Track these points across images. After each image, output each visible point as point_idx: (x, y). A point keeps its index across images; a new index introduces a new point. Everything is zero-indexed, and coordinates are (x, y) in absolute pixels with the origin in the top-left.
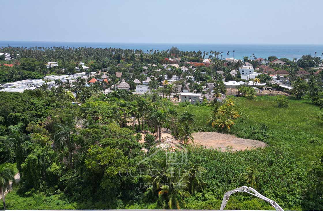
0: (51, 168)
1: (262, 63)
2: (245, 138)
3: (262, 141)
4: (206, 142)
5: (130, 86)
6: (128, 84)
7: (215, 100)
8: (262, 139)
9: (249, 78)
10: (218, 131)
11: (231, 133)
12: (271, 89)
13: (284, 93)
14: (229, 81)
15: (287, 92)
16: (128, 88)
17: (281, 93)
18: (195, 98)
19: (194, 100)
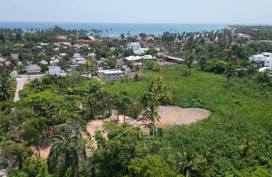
1: (137, 39)
2: (188, 108)
3: (202, 108)
7: (137, 76)
8: (202, 106)
9: (139, 52)
10: (162, 105)
11: (174, 105)
12: (162, 60)
13: (174, 63)
14: (129, 56)
15: (176, 62)
16: (39, 70)
17: (172, 63)
18: (118, 75)
19: (117, 77)
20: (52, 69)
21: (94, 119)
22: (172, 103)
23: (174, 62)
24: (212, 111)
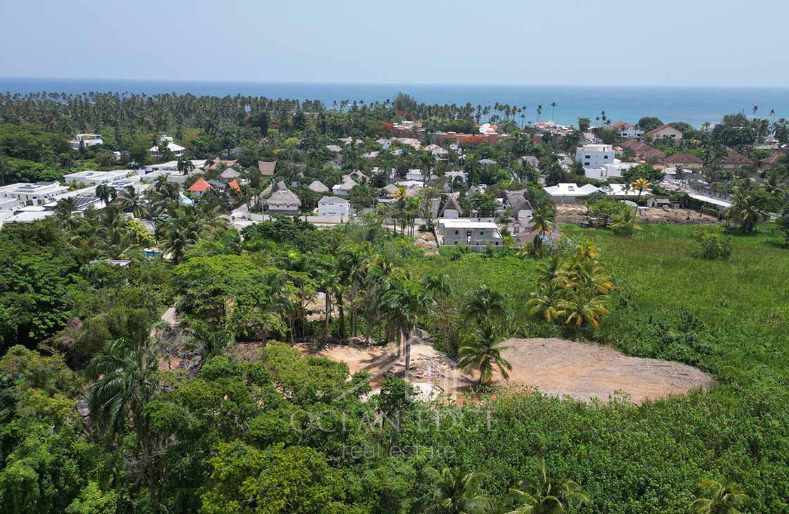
0: (82, 501)
1: (626, 135)
2: (644, 356)
3: (693, 364)
4: (541, 372)
5: (302, 201)
6: (295, 196)
7: (537, 241)
8: (692, 358)
9: (604, 174)
10: (564, 336)
11: (602, 341)
12: (666, 204)
13: (703, 216)
14: (559, 184)
15: (712, 214)
16: (295, 205)
17: (694, 215)
18: (482, 233)
19: (478, 240)
20: (327, 206)
21: (345, 344)
22: (596, 334)
23: (706, 213)
24: (722, 380)
